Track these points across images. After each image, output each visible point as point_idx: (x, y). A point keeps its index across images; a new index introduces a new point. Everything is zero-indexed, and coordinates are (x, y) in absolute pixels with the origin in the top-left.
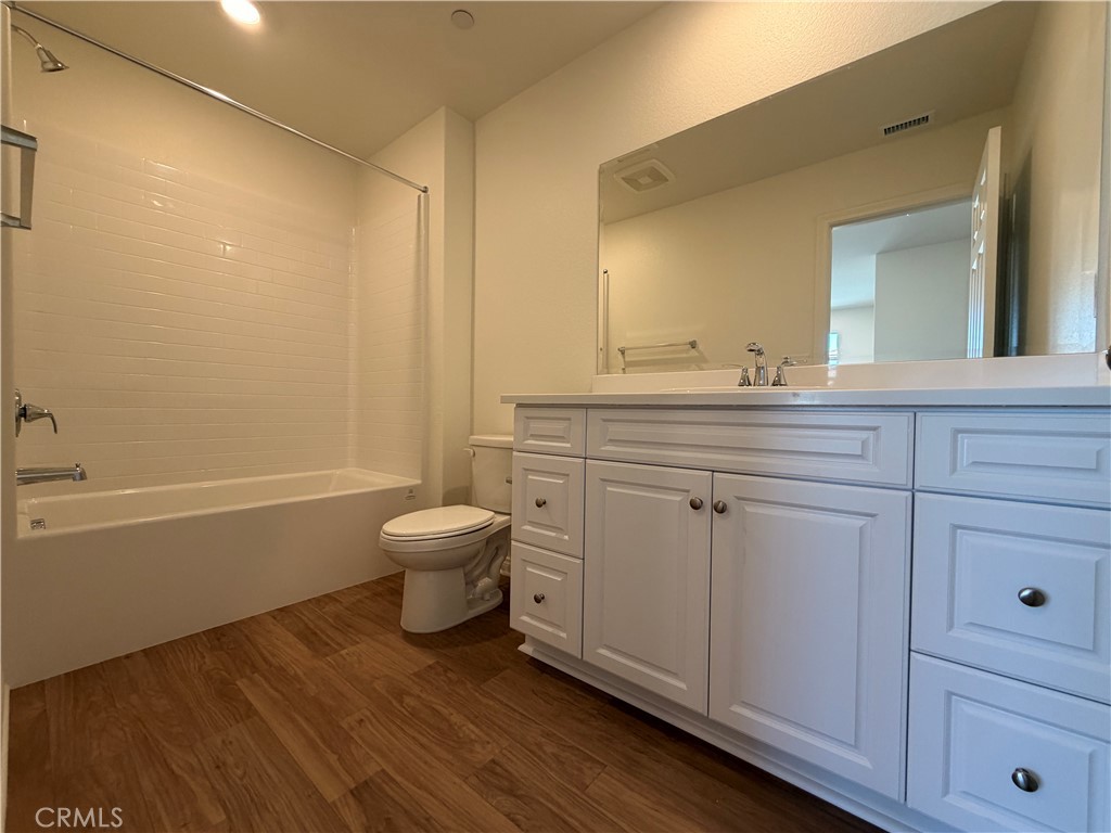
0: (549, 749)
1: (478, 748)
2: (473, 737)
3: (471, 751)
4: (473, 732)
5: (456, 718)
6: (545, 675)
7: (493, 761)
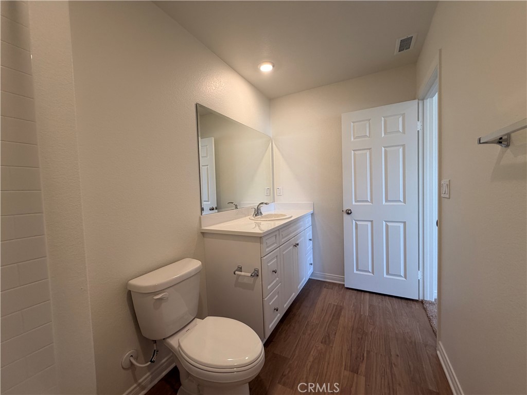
0: (309, 332)
1: (319, 348)
2: (316, 351)
3: (321, 349)
4: (314, 352)
5: (311, 359)
6: (273, 340)
7: (322, 343)
